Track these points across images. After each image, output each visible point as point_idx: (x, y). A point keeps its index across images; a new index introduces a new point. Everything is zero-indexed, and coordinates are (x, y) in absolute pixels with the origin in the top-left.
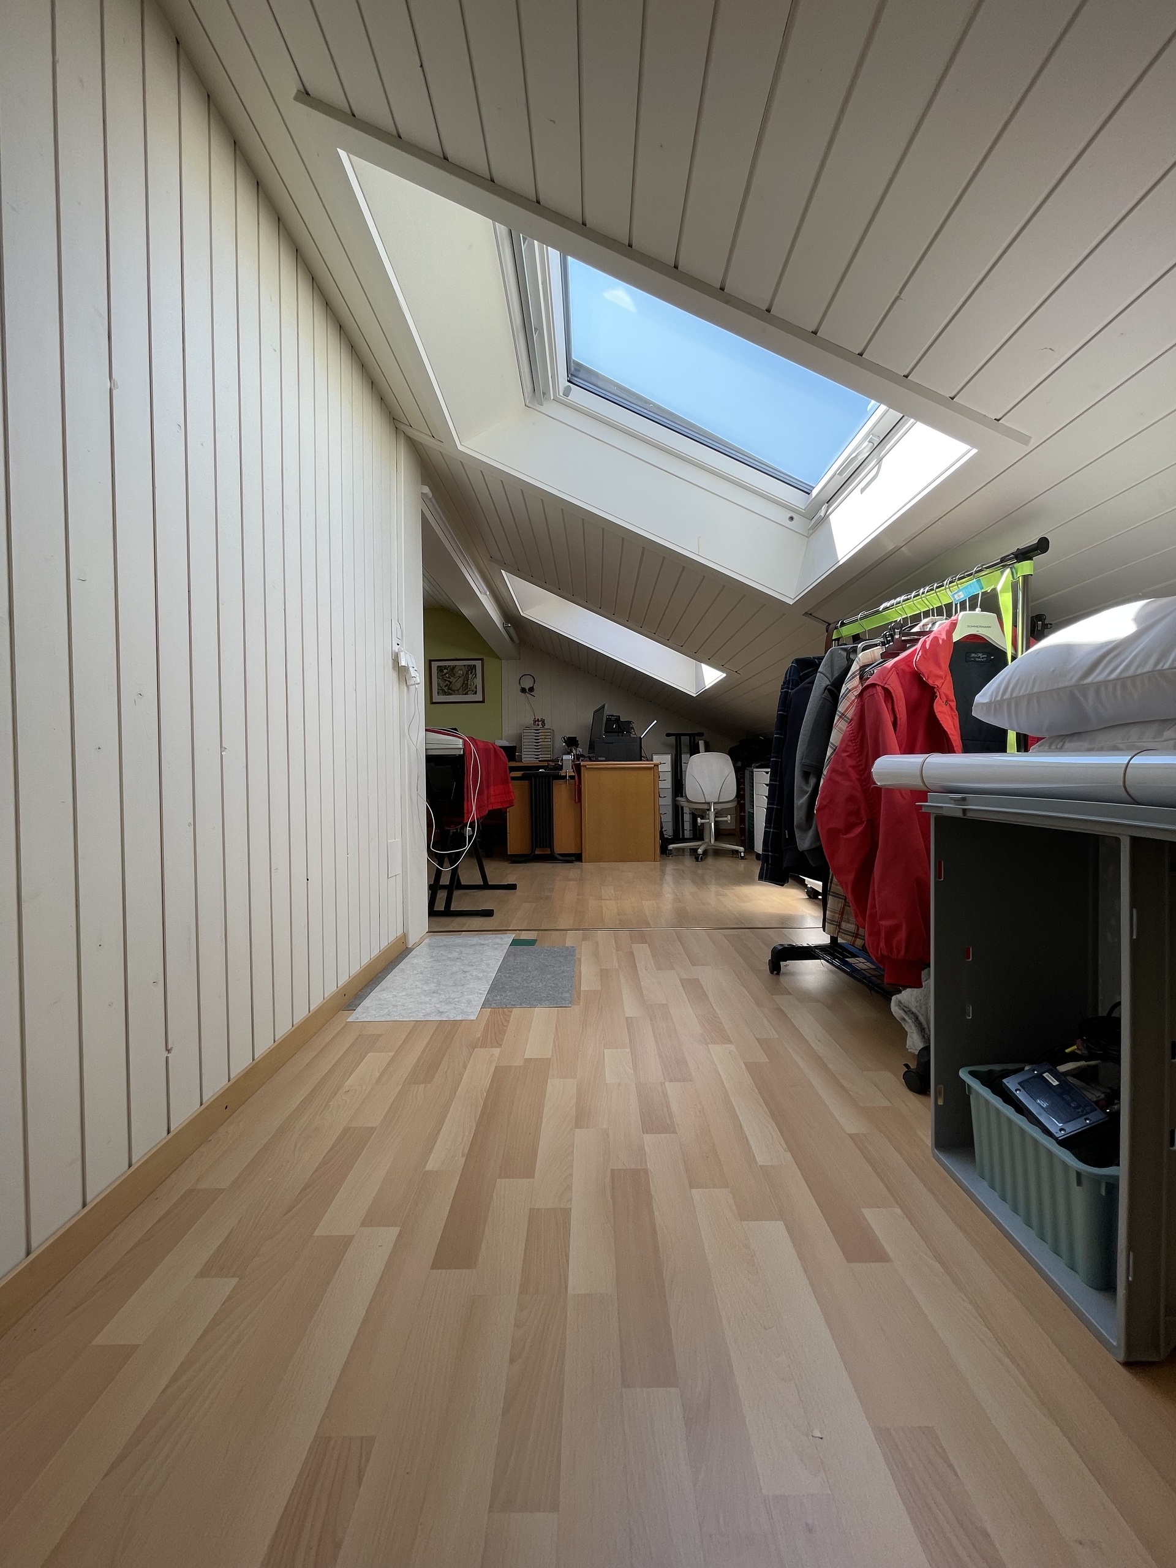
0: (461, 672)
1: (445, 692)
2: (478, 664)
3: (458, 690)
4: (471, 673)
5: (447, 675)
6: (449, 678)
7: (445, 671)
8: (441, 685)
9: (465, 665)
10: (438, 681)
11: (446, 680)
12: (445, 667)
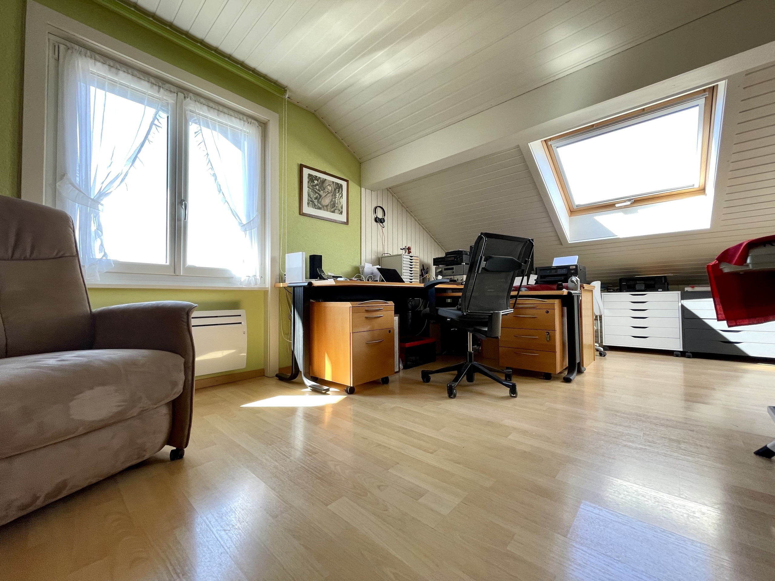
0: (330, 188)
1: (315, 205)
2: (344, 184)
3: (327, 206)
4: (339, 192)
5: (317, 187)
6: (319, 190)
7: (316, 182)
8: (312, 196)
9: (333, 182)
10: (309, 190)
11: (316, 193)
12: (316, 178)
